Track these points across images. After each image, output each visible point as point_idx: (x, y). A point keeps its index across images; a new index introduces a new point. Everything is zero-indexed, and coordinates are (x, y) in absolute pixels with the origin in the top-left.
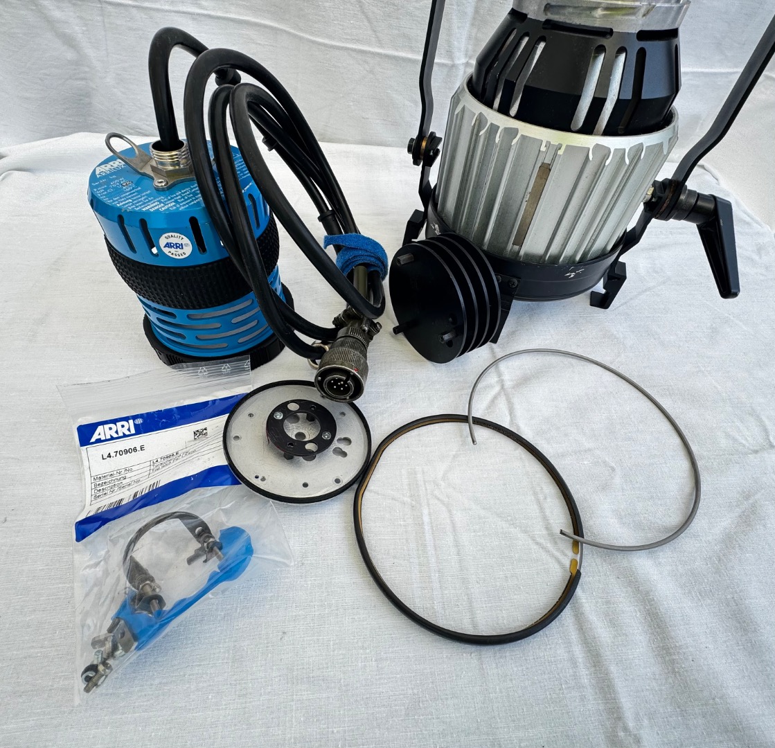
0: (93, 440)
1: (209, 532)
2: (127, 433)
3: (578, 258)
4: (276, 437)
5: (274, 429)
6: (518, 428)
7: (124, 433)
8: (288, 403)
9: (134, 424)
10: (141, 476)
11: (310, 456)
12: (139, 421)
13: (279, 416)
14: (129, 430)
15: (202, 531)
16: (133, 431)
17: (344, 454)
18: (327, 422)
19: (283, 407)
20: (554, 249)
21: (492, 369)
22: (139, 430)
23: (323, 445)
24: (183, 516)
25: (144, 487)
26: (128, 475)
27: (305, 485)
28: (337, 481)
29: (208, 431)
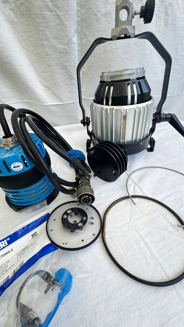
1: (51, 276)
2: (4, 246)
3: (141, 138)
4: (67, 225)
5: (65, 222)
6: (146, 194)
7: (3, 247)
8: (67, 211)
9: (7, 241)
10: (14, 262)
11: (81, 228)
12: (8, 239)
13: (65, 217)
14: (5, 244)
15: (47, 277)
16: (7, 244)
17: (93, 224)
18: (83, 213)
19: (66, 213)
20: (134, 138)
21: (129, 179)
22: (9, 243)
23: (84, 222)
24: (38, 273)
25: (17, 267)
26: (8, 264)
27: (83, 241)
28: (94, 235)
29: (37, 232)
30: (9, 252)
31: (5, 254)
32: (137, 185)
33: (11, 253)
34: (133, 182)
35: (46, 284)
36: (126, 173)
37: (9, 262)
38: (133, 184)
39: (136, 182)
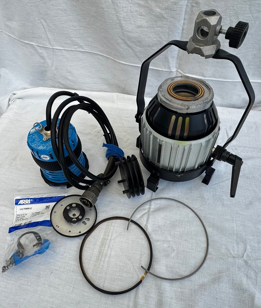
0: (19, 204)
1: (41, 239)
2: (28, 203)
3: (180, 171)
4: (66, 215)
8: (73, 204)
9: (30, 201)
10: (28, 217)
11: (75, 222)
12: (32, 200)
13: (68, 208)
14: (28, 202)
15: (39, 238)
16: (30, 203)
17: (86, 224)
18: (83, 213)
19: (70, 205)
23: (78, 220)
24: (34, 233)
25: (27, 222)
27: (70, 232)
28: (80, 232)
29: (50, 207)
30: (29, 208)
31: (27, 209)
32: (148, 214)
33: (30, 210)
34: (148, 208)
35: (36, 242)
36: (152, 194)
37: (26, 215)
38: (146, 211)
39: (152, 210)
